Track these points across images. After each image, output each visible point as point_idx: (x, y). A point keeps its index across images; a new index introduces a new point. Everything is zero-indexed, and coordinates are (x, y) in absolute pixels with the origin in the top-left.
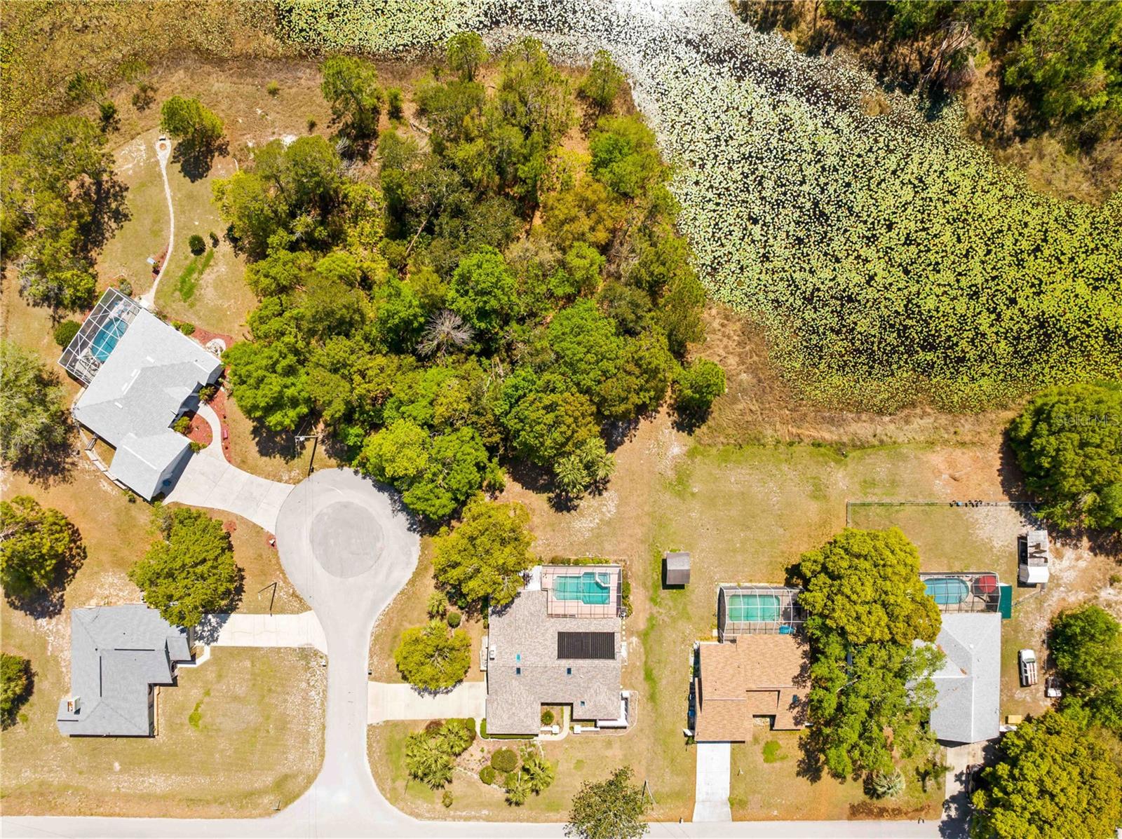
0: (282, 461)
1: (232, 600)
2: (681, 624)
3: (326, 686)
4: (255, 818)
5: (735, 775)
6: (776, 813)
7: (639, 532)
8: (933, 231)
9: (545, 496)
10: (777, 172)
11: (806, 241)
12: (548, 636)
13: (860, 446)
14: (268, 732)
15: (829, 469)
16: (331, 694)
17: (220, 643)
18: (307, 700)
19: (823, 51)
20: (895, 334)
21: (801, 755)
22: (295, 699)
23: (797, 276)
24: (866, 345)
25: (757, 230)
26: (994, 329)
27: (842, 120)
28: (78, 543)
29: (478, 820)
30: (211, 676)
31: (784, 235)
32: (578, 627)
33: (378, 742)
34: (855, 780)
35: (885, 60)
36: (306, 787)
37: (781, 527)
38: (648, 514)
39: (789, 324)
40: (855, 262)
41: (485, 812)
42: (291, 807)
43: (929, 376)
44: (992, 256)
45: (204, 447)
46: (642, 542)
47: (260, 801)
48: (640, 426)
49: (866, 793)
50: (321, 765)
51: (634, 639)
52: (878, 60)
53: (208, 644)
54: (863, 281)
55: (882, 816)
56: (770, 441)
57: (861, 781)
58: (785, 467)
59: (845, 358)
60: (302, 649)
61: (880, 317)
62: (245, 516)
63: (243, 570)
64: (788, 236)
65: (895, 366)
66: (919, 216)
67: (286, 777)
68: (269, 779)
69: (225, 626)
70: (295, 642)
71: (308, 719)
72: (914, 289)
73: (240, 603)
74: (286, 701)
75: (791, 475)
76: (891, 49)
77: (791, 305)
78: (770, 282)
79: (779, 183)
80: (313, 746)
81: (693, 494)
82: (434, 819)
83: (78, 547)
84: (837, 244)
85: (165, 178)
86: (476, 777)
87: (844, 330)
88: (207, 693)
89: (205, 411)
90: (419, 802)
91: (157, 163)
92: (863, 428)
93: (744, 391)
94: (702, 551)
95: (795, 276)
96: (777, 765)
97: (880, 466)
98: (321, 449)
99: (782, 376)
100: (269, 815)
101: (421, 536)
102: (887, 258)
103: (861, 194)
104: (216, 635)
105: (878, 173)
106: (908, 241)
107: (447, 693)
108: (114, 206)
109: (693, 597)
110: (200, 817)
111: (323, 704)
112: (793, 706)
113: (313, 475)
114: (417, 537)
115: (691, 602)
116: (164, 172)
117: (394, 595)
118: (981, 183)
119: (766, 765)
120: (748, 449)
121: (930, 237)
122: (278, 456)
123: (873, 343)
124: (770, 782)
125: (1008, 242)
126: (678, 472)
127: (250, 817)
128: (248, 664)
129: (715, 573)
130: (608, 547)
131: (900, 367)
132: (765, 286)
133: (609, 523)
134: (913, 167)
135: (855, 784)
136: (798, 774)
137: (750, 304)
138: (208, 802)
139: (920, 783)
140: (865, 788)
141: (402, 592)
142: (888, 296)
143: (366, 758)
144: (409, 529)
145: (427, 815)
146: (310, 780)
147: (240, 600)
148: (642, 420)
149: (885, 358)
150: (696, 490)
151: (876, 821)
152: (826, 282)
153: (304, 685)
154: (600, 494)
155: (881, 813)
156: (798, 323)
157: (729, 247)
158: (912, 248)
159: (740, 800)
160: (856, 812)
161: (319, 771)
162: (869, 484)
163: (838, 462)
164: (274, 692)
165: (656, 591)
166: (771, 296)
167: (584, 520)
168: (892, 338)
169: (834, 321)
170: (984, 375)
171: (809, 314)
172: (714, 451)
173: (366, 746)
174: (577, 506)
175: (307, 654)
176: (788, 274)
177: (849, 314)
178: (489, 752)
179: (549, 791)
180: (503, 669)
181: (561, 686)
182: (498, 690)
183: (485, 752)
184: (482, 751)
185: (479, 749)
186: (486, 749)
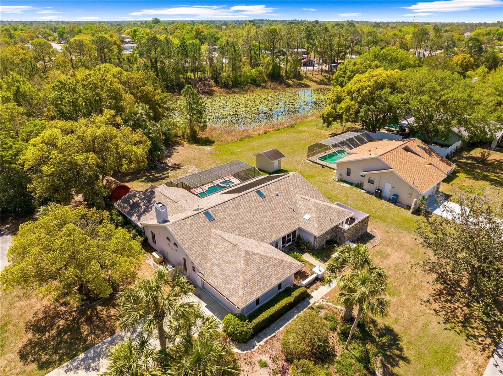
109: (299, 170)
115: (302, 172)
126: (220, 151)
154: (179, 169)
174: (168, 176)
178: (275, 360)
179: (409, 342)
180: (189, 221)
181: (268, 214)
182: (205, 252)
183: (270, 362)
184: (264, 365)
185: (257, 367)
186: (265, 358)
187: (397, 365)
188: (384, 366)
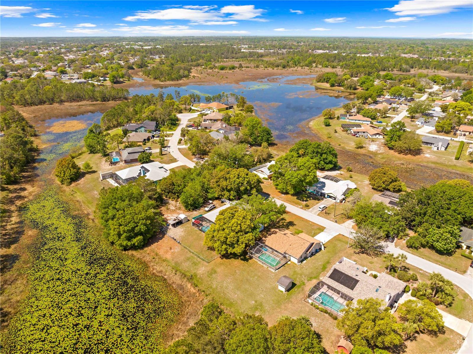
2: (299, 272)
7: (290, 306)
11: (105, 349)
12: (358, 291)
13: (184, 275)
15: (201, 276)
20: (128, 294)
21: (291, 227)
23: (127, 340)
24: (141, 299)
26: (103, 272)
32: (342, 287)
37: (236, 272)
38: (280, 308)
40: (104, 325)
43: (138, 277)
44: (70, 289)
46: (291, 302)
54: (111, 317)
56: (210, 298)
58: (214, 286)
59: (152, 301)
61: (124, 303)
65: (142, 287)
66: (64, 319)
72: (103, 301)
75: (215, 283)
77: (143, 332)
78: (138, 347)
81: (256, 302)
87: (140, 309)
92: (176, 279)
94: (271, 284)
97: (185, 266)
99: (179, 314)
102: (94, 317)
103: (64, 345)
106: (80, 315)
121: (73, 310)
123: (138, 298)
125: (60, 288)
129: (273, 276)
130: (307, 309)
132: (142, 348)
134: (36, 336)
137: (155, 347)
142: (112, 306)
149: (141, 291)
150: (253, 302)
152: (121, 328)
156: (150, 324)
158: (83, 312)
162: (195, 264)
163: (196, 276)
165: (301, 285)
166: (145, 342)
168: (131, 294)
169: (139, 314)
170: (124, 265)
171: (143, 324)
172: (232, 309)
176: (128, 344)
177: (131, 312)
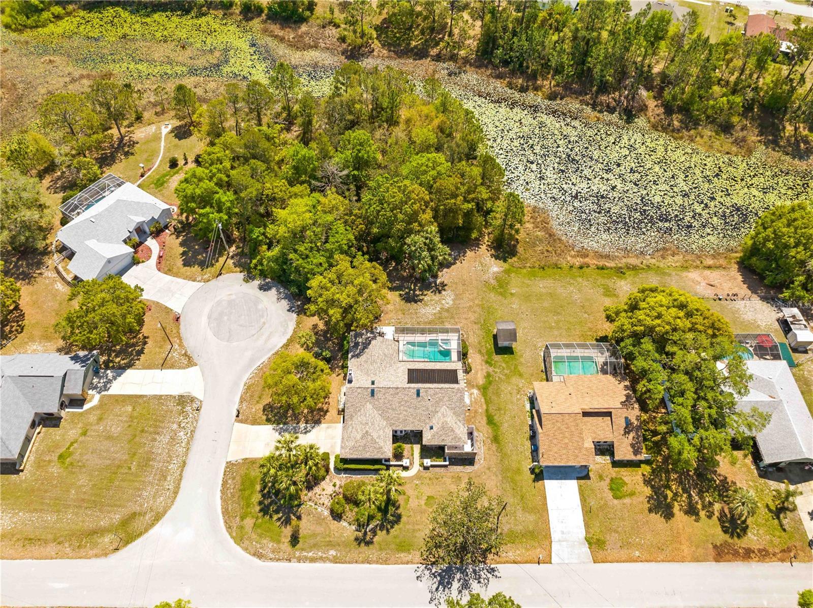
0: (199, 269)
1: (132, 359)
2: (514, 380)
3: (195, 428)
4: (90, 558)
5: (588, 512)
6: (637, 554)
7: (472, 316)
8: (647, 167)
9: (397, 293)
10: (541, 143)
11: (567, 171)
12: (400, 371)
13: (634, 268)
14: (130, 468)
16: (197, 435)
17: (111, 392)
18: (173, 439)
19: (558, 99)
20: (639, 214)
21: (648, 491)
22: (164, 439)
23: (564, 186)
24: (620, 219)
25: (534, 167)
26: (706, 212)
27: (576, 123)
28: (20, 323)
29: (324, 562)
30: (92, 418)
31: (552, 169)
32: (426, 367)
33: (234, 478)
34: (709, 517)
35: (594, 102)
36: (152, 525)
37: (585, 313)
38: (478, 305)
39: (564, 208)
40: (601, 180)
41: (332, 552)
42: (130, 546)
43: (670, 234)
44: (690, 177)
45: (143, 262)
46: (475, 323)
47: (100, 541)
48: (467, 254)
49: (725, 532)
50: (173, 502)
51: (475, 391)
52: (591, 102)
53: (99, 393)
54: (609, 189)
55: (749, 557)
56: (565, 266)
57: (715, 518)
58: (580, 280)
59: (608, 226)
60: (181, 397)
62: (161, 301)
63: (148, 337)
64: (554, 169)
65: (644, 230)
66: (636, 161)
67: (134, 515)
68: (117, 518)
69: (119, 379)
70: (176, 391)
71: (170, 456)
72: (644, 193)
73: (137, 362)
74: (154, 440)
75: (585, 283)
76: (597, 97)
77: (564, 200)
78: (547, 189)
79: (543, 147)
80: (170, 484)
81: (512, 294)
82: (278, 560)
83: (19, 326)
84: (587, 172)
85: (163, 139)
86: (326, 513)
87: (603, 211)
88: (84, 434)
89: (151, 243)
90: (265, 541)
91: (161, 133)
93: (541, 240)
94: (525, 328)
95: (563, 186)
96: (627, 500)
97: (652, 279)
98: (230, 262)
100: (106, 555)
101: (298, 315)
102: (621, 178)
103: (596, 152)
104: (108, 386)
105: (604, 144)
106: (633, 171)
107: (306, 433)
108: (126, 150)
109: (522, 360)
110: (32, 558)
111: (188, 443)
112: (627, 432)
113: (220, 277)
114: (295, 315)
115: (521, 363)
116: (163, 137)
117: (269, 355)
118: (669, 147)
119: (616, 502)
120: (549, 271)
121: (646, 170)
122: (196, 266)
123: (625, 218)
124: (624, 520)
125: (697, 171)
126: (498, 281)
127: (86, 557)
128: (130, 408)
131: (648, 230)
132: (544, 191)
133: (448, 310)
134: (625, 141)
135: (711, 522)
136: (650, 511)
138: (46, 542)
139: (776, 521)
140: (723, 527)
141: (276, 353)
142: (628, 195)
143: (219, 494)
144: (289, 311)
145: (272, 556)
146: (158, 517)
147: (138, 359)
148: (468, 252)
149: (636, 225)
150: (513, 291)
151: (746, 563)
152: (584, 189)
153: (175, 426)
154: (440, 292)
155: (747, 555)
156: (571, 208)
157: (516, 173)
158: (636, 174)
159: (598, 540)
160: (721, 554)
161: (170, 507)
163: (619, 277)
164: (146, 432)
165: (490, 357)
166: (549, 195)
167: (427, 308)
168: (637, 216)
169: (595, 207)
170: (709, 234)
171: (577, 204)
172: (524, 271)
173: (221, 482)
174: (423, 299)
175: (183, 400)
176: (558, 185)
177: (604, 204)
178: (341, 487)
179: (400, 529)
180: (359, 390)
181: (411, 410)
182: (354, 414)
183: (338, 486)
184: (334, 485)
185: (331, 484)
186: (338, 484)
187: (382, 531)
188: (376, 526)
